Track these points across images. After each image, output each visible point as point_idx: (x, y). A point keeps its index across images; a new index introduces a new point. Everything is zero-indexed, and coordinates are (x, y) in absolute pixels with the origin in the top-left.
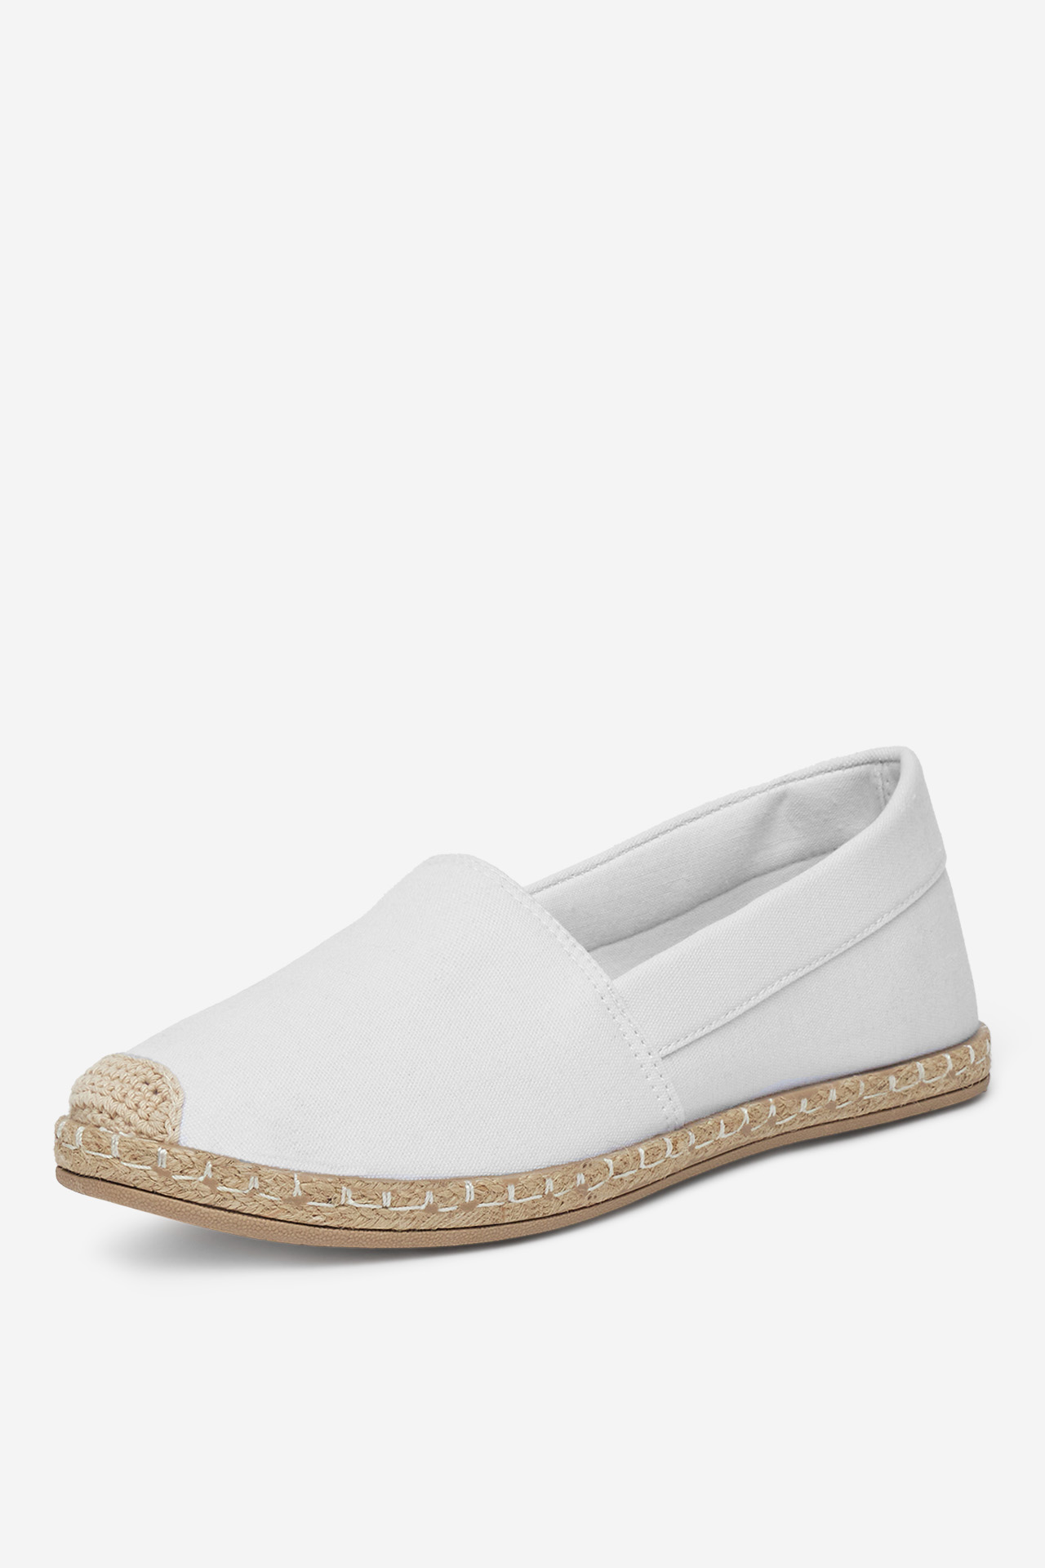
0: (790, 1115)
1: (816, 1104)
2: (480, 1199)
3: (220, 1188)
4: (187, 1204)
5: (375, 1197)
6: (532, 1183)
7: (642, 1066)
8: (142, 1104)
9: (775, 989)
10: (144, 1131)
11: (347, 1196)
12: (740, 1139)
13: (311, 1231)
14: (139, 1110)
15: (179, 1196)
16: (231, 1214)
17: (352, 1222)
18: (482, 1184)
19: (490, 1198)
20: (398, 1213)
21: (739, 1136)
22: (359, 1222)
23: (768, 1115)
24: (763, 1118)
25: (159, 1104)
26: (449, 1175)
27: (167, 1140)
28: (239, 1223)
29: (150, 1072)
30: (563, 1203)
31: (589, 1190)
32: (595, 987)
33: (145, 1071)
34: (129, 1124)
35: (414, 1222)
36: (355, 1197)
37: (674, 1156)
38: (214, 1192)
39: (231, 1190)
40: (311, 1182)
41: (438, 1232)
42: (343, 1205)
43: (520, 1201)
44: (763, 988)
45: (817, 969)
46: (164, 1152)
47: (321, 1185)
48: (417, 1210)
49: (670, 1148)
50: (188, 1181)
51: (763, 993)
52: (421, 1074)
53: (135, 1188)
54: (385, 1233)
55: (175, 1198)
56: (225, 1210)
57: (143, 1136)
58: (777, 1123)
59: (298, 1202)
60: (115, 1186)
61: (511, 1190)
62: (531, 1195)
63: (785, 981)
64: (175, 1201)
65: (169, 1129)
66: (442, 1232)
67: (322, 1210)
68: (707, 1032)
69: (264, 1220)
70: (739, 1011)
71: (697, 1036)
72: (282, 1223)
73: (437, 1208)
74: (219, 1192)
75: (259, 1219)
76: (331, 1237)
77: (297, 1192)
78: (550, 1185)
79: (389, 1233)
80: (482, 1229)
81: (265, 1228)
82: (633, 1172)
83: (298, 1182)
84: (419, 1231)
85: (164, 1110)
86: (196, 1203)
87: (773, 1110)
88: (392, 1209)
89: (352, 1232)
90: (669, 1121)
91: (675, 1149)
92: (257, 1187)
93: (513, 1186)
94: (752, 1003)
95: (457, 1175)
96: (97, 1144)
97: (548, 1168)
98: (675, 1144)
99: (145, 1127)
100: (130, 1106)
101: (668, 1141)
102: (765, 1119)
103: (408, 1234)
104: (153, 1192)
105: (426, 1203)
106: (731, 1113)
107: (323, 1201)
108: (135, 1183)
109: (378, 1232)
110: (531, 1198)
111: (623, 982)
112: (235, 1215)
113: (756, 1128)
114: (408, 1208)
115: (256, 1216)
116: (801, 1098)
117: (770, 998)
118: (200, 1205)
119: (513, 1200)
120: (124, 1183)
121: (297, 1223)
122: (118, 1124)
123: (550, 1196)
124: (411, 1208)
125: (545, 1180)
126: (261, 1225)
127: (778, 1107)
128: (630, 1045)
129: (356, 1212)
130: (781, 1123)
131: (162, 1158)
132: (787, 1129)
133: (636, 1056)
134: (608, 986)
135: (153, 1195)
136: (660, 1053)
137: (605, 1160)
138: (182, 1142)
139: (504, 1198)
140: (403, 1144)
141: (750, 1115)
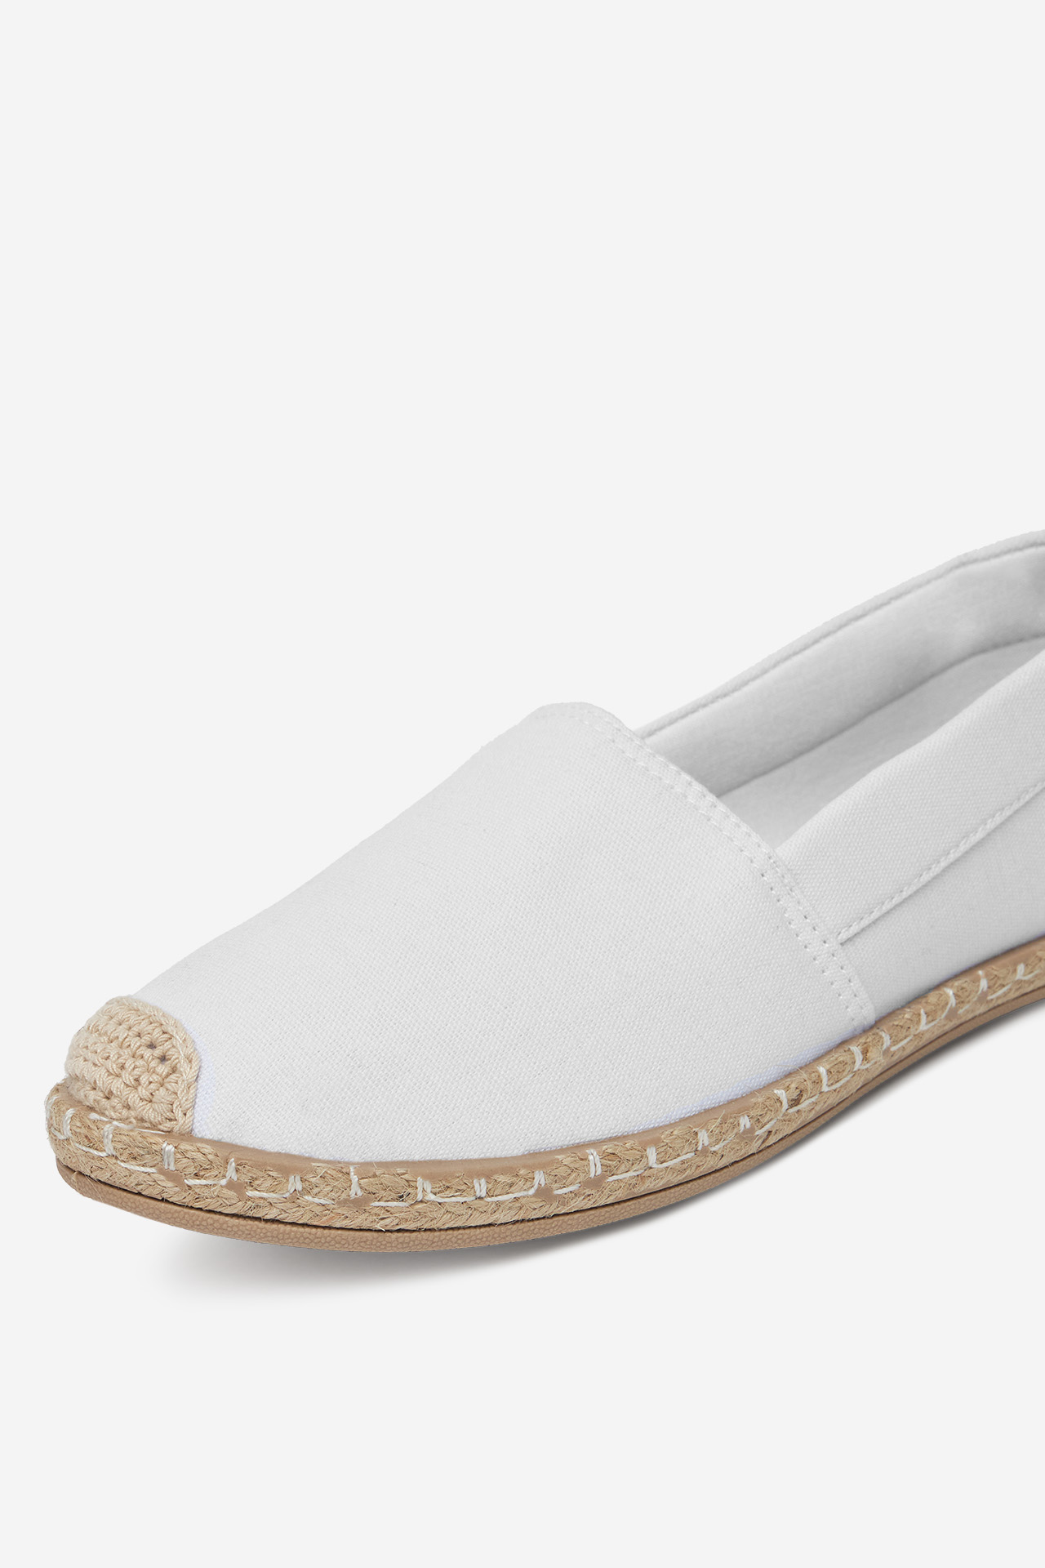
0: (1004, 986)
1: (1034, 967)
2: (609, 1171)
3: (250, 1193)
4: (208, 1215)
5: (464, 1187)
6: (680, 1141)
7: (814, 959)
8: (144, 1080)
9: (980, 835)
10: (146, 1118)
11: (424, 1189)
12: (945, 1025)
13: (380, 1239)
14: (140, 1088)
15: (197, 1205)
16: (268, 1226)
17: (435, 1221)
18: (610, 1151)
19: (623, 1168)
20: (498, 1204)
21: (943, 1022)
22: (446, 1221)
23: (977, 992)
24: (972, 996)
25: (168, 1075)
26: (566, 1143)
27: (176, 1129)
28: (280, 1236)
29: (157, 1031)
30: (723, 1156)
31: (757, 1133)
32: (752, 862)
33: (150, 1028)
34: (128, 1107)
35: (522, 1211)
36: (434, 1190)
37: (862, 1064)
38: (242, 1197)
39: (264, 1195)
40: (375, 1176)
41: (556, 1219)
42: (421, 1201)
43: (665, 1165)
44: (964, 837)
45: (1027, 802)
46: (170, 1148)
47: (387, 1179)
48: (524, 1197)
49: (859, 1058)
50: (206, 1185)
51: (965, 844)
52: (522, 1005)
53: (139, 1194)
54: (483, 1230)
55: (192, 1208)
56: (259, 1219)
57: (146, 1125)
58: (989, 998)
59: (359, 1204)
60: (115, 1191)
61: (652, 1154)
62: (679, 1155)
63: (990, 825)
64: (192, 1211)
65: (179, 1114)
66: (561, 1218)
67: (392, 1211)
68: (897, 902)
69: (314, 1230)
70: (936, 870)
71: (885, 909)
72: (339, 1232)
73: (552, 1190)
74: (249, 1198)
75: (307, 1230)
76: (408, 1243)
77: (355, 1191)
78: (704, 1138)
79: (488, 1229)
80: (616, 1206)
81: (316, 1241)
82: (813, 1099)
83: (355, 1178)
84: (529, 1221)
85: (171, 1086)
86: (221, 1213)
87: (984, 984)
88: (489, 1199)
89: (437, 1234)
90: (855, 1023)
91: (865, 1059)
92: (300, 1189)
93: (654, 1149)
94: (952, 857)
95: (577, 1141)
96: (86, 1137)
97: (700, 1114)
98: (865, 1052)
99: (150, 1114)
100: (128, 1083)
101: (856, 1049)
102: (974, 997)
103: (515, 1226)
104: (162, 1200)
105: (536, 1186)
106: (933, 998)
107: (393, 1200)
108: (139, 1188)
109: (472, 1230)
110: (679, 1159)
111: (788, 850)
112: (274, 1226)
113: (964, 1009)
114: (511, 1196)
115: (303, 1225)
116: (1015, 964)
117: (972, 849)
118: (227, 1215)
119: (655, 1166)
120: (126, 1188)
121: (361, 1230)
122: (114, 1107)
123: (705, 1150)
124: (516, 1195)
125: (696, 1133)
126: (311, 1237)
127: (989, 981)
128: (797, 935)
129: (440, 1209)
130: (994, 996)
131: (168, 1157)
132: (1000, 1002)
133: (806, 947)
134: (770, 858)
135: (163, 1205)
136: (839, 938)
137: (775, 1092)
138: (196, 1130)
139: (642, 1165)
140: (501, 1107)
141: (956, 995)
